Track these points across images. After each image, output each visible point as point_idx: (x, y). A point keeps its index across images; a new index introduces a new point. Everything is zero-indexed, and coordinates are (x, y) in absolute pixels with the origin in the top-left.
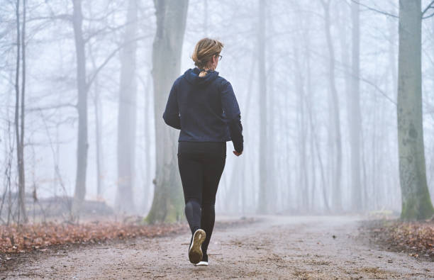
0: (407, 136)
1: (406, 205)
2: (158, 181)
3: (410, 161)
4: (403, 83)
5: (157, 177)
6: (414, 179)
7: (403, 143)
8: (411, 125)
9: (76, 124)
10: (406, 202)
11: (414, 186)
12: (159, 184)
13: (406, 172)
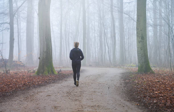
0: (140, 40)
1: (140, 67)
2: (41, 57)
3: (141, 49)
4: (139, 18)
5: (40, 57)
6: (143, 56)
7: (139, 42)
8: (142, 35)
9: (9, 31)
10: (140, 65)
11: (143, 59)
12: (41, 59)
13: (140, 54)
